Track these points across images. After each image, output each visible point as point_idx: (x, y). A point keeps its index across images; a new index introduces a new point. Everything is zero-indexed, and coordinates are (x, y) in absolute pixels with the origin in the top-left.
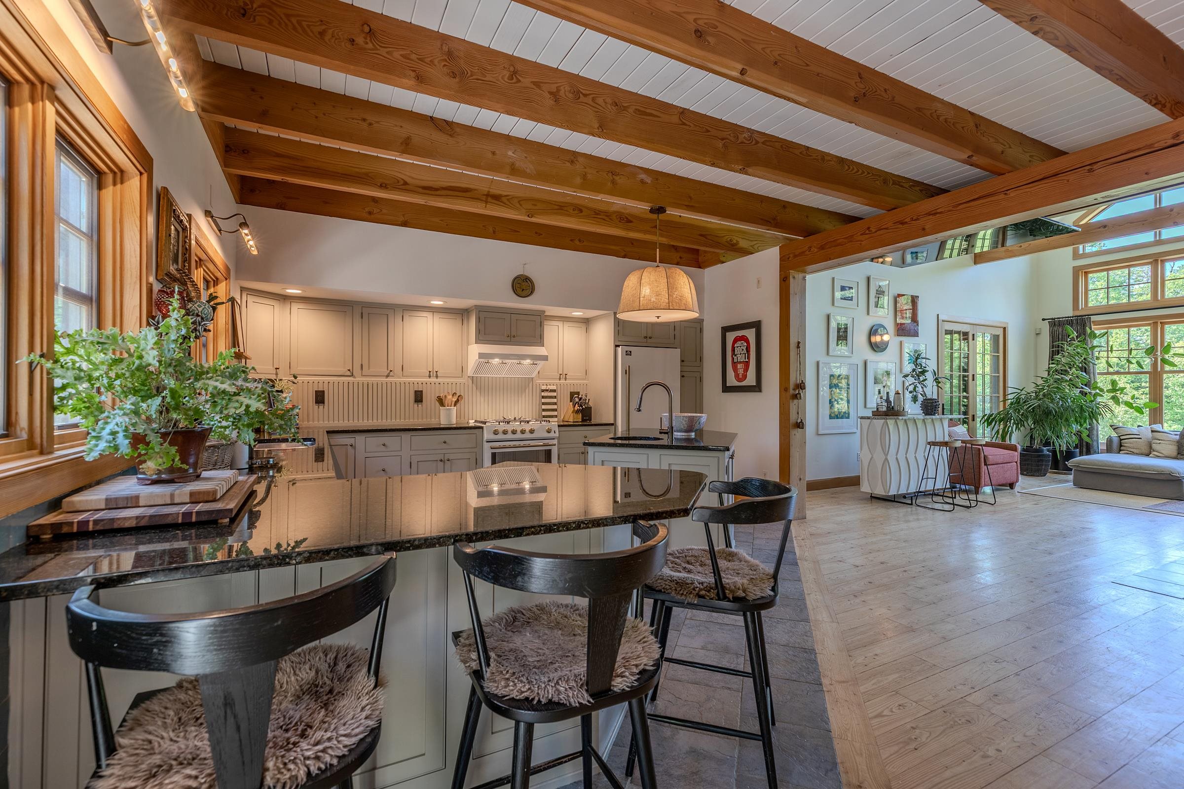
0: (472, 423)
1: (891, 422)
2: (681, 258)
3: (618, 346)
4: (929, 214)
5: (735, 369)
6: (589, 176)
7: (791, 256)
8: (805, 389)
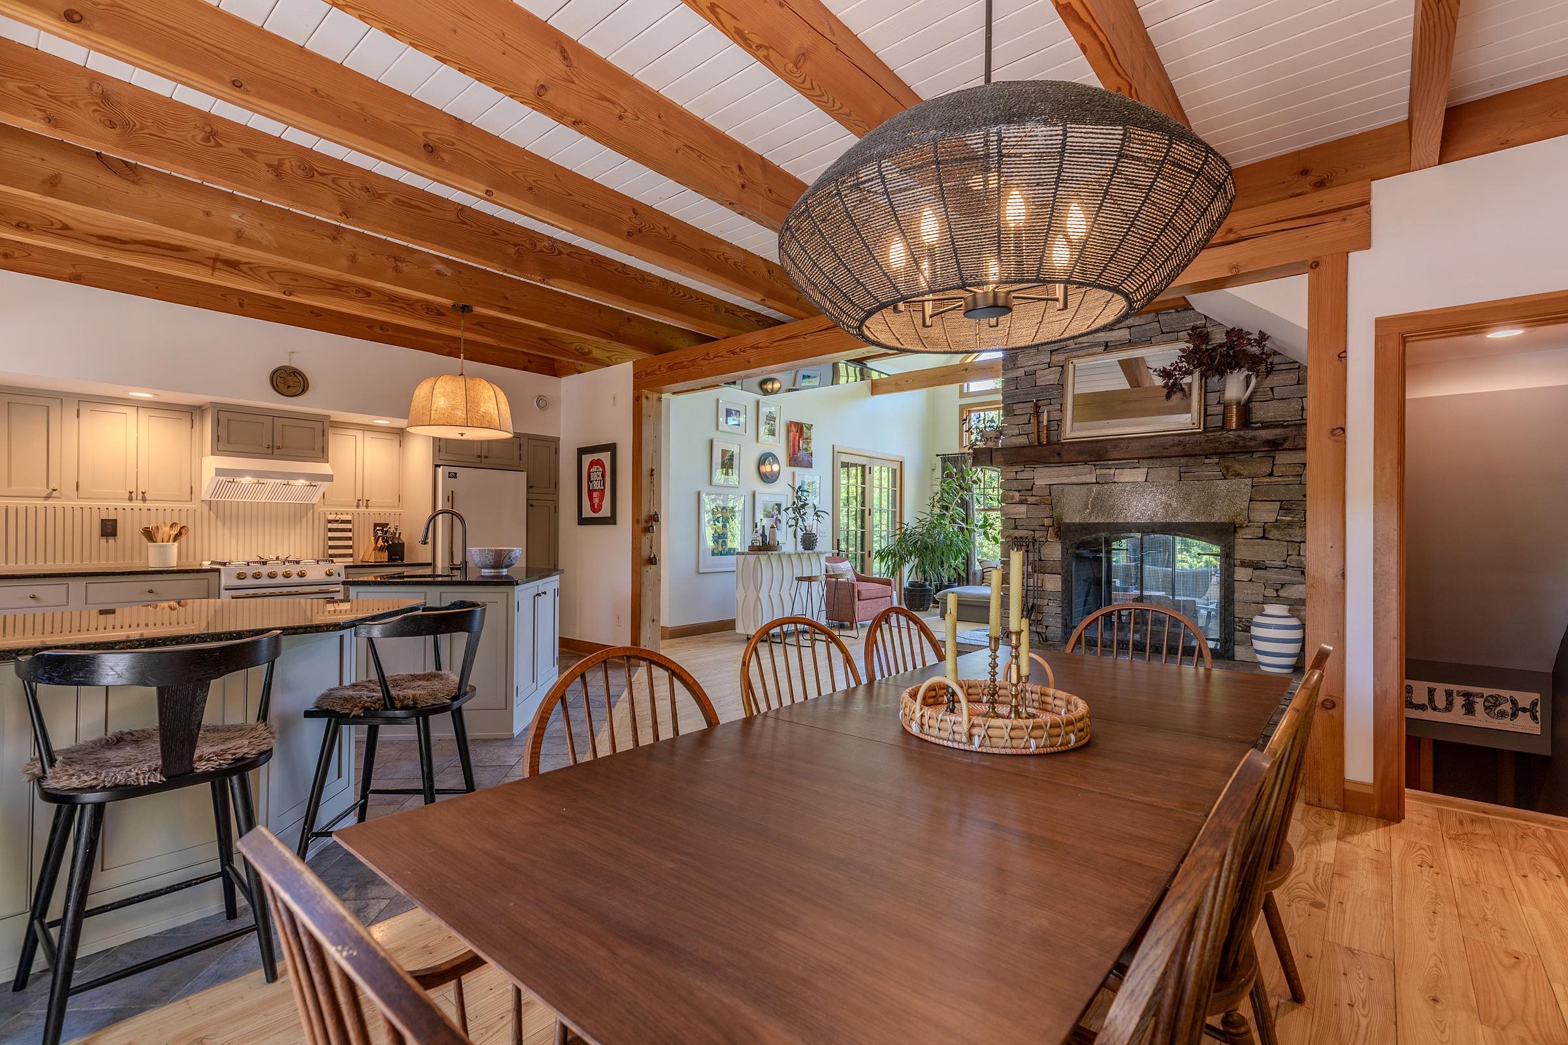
0: (206, 564)
1: (763, 558)
2: (529, 362)
3: (439, 466)
4: (753, 347)
5: (591, 498)
6: (360, 259)
7: (644, 373)
8: (658, 521)
